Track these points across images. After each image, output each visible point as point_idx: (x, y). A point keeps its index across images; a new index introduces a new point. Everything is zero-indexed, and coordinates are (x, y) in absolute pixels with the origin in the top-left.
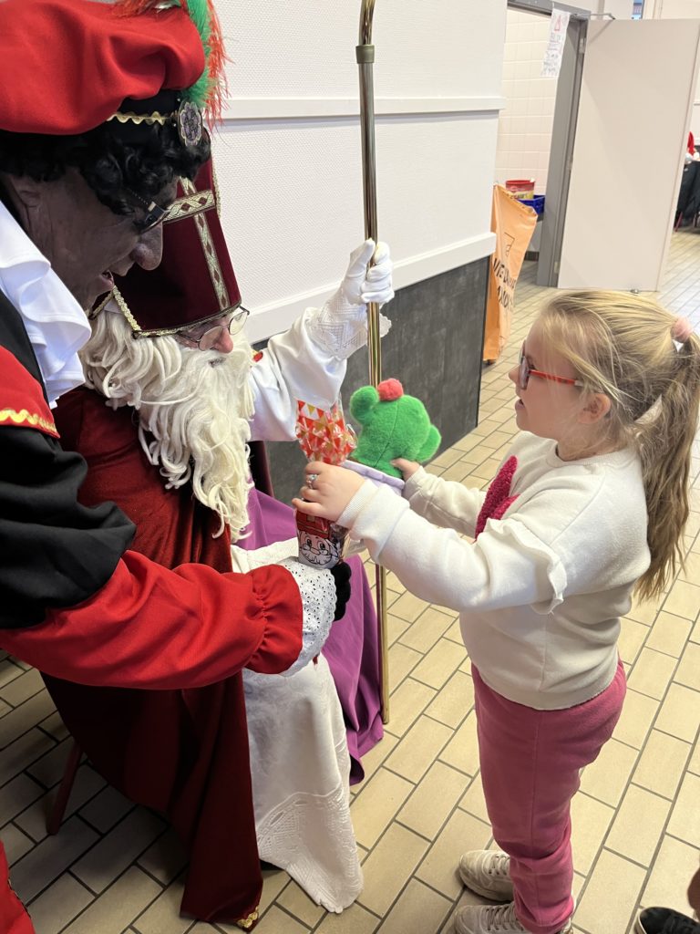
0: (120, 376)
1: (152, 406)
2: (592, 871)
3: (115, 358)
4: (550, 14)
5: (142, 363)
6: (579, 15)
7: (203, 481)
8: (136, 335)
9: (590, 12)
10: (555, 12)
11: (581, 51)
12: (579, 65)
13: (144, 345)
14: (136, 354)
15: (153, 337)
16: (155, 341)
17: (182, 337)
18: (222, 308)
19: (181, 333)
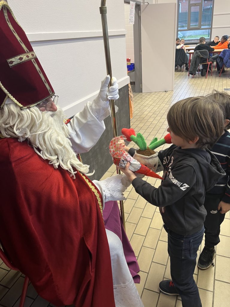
0: (20, 126)
1: (35, 135)
3: (16, 120)
5: (27, 119)
6: (138, 3)
7: (62, 160)
8: (22, 109)
9: (141, 2)
10: (131, 2)
11: (140, 15)
12: (139, 20)
13: (26, 111)
14: (24, 116)
15: (29, 108)
16: (29, 109)
17: (40, 107)
18: (50, 93)
19: (38, 105)
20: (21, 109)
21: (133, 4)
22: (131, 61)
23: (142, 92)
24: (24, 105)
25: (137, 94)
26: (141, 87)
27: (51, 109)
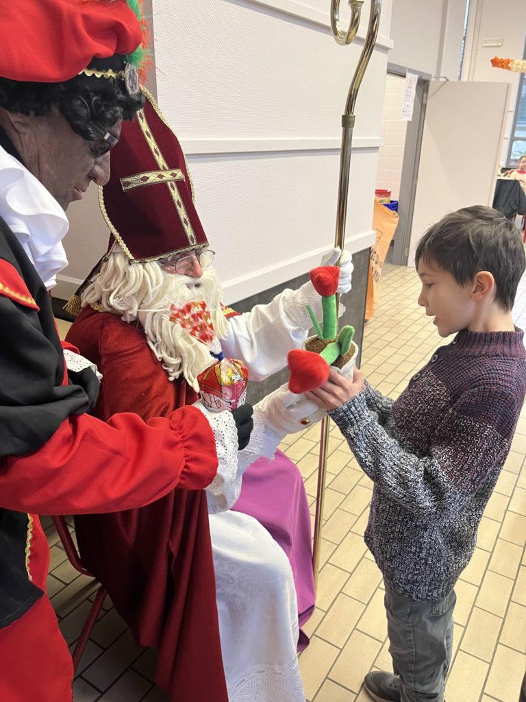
0: (122, 292)
1: (147, 313)
3: (118, 281)
4: (404, 76)
6: (424, 77)
9: (430, 75)
10: (408, 75)
11: (424, 102)
12: (423, 113)
13: (137, 268)
14: (131, 275)
15: (143, 263)
16: (144, 266)
17: (164, 264)
18: (191, 243)
19: (163, 261)
20: (130, 262)
21: (412, 79)
22: (392, 195)
23: (406, 265)
24: (137, 257)
25: (394, 267)
26: (406, 254)
27: (191, 273)
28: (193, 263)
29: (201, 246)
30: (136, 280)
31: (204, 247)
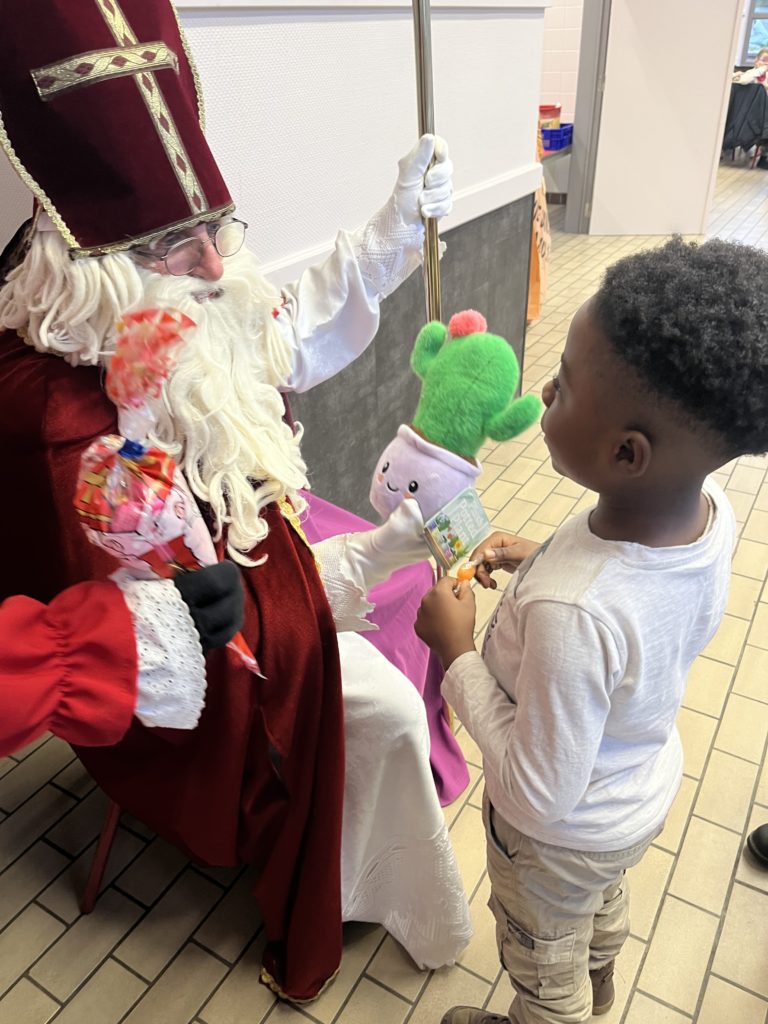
2: (725, 908)
7: (200, 464)
13: (86, 266)
14: (76, 282)
15: (99, 256)
16: (100, 261)
17: (142, 256)
18: (196, 210)
19: (138, 249)
20: (73, 256)
25: (569, 236)
26: (587, 214)
27: (200, 270)
28: (202, 251)
29: (217, 214)
30: (87, 293)
31: (224, 215)
